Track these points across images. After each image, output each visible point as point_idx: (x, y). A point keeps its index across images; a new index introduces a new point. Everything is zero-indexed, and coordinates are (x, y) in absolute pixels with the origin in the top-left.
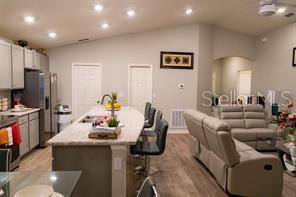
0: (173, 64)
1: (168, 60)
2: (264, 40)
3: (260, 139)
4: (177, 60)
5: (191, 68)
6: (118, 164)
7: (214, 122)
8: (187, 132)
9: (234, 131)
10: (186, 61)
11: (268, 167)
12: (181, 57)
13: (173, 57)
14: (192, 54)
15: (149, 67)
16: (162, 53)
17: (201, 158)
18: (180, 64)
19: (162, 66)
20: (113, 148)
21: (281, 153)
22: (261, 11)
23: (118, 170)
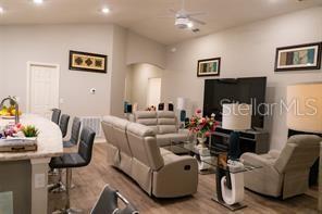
0: (84, 65)
1: (79, 61)
2: (174, 50)
3: (174, 143)
4: (89, 62)
5: (104, 72)
6: (40, 181)
7: (139, 128)
8: (105, 141)
9: (158, 136)
10: (98, 63)
11: (187, 168)
12: (94, 59)
13: (84, 58)
14: (105, 57)
15: (55, 67)
16: (72, 52)
17: (121, 166)
18: (93, 67)
19: (71, 67)
20: (33, 162)
21: (192, 154)
22: (177, 23)
23: (39, 189)
